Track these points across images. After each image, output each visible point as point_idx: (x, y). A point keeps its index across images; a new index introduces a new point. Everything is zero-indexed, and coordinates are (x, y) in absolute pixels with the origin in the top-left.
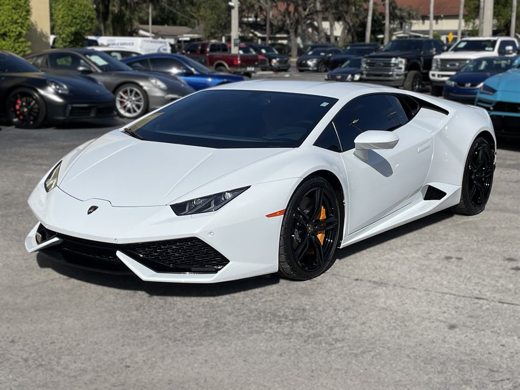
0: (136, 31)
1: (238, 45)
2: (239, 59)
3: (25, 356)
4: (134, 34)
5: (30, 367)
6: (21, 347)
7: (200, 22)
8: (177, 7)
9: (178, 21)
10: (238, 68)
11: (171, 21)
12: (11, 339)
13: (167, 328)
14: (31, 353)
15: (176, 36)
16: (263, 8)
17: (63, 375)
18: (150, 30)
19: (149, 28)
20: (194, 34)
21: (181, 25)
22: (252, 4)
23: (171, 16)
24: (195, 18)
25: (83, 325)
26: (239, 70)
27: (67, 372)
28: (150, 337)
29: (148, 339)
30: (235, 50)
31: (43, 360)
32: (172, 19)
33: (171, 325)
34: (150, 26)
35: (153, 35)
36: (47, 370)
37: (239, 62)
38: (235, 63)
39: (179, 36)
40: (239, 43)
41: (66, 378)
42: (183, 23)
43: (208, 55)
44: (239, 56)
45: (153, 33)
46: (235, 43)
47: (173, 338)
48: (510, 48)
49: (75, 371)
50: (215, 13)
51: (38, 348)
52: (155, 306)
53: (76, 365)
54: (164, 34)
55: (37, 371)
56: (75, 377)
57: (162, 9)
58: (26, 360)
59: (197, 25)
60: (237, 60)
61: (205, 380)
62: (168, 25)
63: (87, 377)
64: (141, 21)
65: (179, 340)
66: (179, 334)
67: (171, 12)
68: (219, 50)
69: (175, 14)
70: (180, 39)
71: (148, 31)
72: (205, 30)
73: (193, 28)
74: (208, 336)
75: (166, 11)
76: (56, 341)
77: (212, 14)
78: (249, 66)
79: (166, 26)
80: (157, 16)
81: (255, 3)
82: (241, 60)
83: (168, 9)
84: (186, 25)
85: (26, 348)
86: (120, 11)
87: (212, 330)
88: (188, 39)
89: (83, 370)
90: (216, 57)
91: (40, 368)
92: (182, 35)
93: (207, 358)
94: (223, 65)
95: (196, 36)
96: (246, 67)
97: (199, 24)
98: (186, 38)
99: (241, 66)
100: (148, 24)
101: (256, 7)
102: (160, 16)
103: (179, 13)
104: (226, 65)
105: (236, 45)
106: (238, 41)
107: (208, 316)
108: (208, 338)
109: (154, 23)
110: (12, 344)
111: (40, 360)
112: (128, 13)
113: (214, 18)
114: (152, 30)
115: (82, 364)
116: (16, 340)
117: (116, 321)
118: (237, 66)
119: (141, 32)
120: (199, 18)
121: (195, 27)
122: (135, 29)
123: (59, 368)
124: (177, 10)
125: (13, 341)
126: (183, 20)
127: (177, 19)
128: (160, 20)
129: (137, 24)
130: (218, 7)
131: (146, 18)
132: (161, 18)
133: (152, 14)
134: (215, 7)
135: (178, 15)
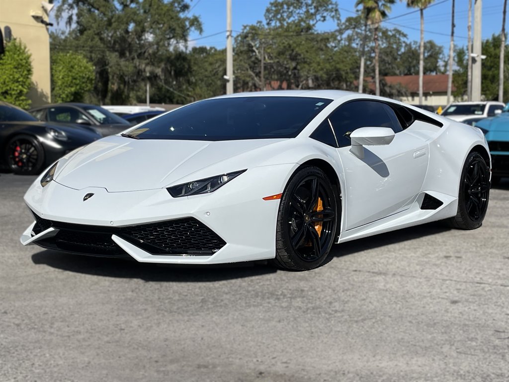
3: (17, 322)
5: (21, 329)
6: (14, 316)
8: (174, 87)
9: (175, 100)
11: (168, 100)
12: (3, 311)
13: (162, 304)
14: (23, 320)
16: (257, 85)
17: (55, 335)
21: (177, 103)
22: (246, 81)
23: (168, 95)
24: (191, 96)
25: (77, 301)
27: (60, 333)
28: (145, 310)
29: (143, 311)
31: (35, 325)
32: (169, 98)
33: (167, 301)
34: (148, 104)
36: (39, 331)
41: (58, 337)
42: (179, 102)
47: (169, 311)
48: (498, 112)
49: (68, 333)
50: (210, 90)
51: (31, 317)
52: (151, 289)
53: (69, 329)
55: (29, 332)
56: (69, 337)
57: (159, 89)
58: (18, 325)
61: (202, 339)
62: (165, 103)
63: (80, 337)
64: (139, 100)
65: (175, 312)
66: (175, 307)
67: (168, 91)
69: (172, 93)
74: (204, 309)
75: (163, 90)
76: (49, 313)
77: (208, 90)
79: (163, 105)
80: (154, 95)
81: (250, 81)
83: (165, 89)
85: (19, 317)
86: (119, 88)
87: (208, 305)
89: (77, 332)
91: (33, 330)
93: (203, 324)
100: (145, 102)
101: (250, 84)
102: (157, 95)
103: (175, 92)
107: (205, 295)
108: (204, 310)
109: (152, 101)
110: (5, 314)
111: (33, 325)
112: (126, 90)
115: (76, 327)
116: (8, 312)
117: (111, 299)
120: (195, 96)
123: (52, 330)
124: (173, 89)
125: (5, 313)
126: (179, 99)
127: (174, 98)
128: (157, 98)
129: (135, 102)
130: (213, 83)
131: (144, 97)
132: (159, 97)
133: (150, 93)
134: (210, 84)
135: (175, 94)
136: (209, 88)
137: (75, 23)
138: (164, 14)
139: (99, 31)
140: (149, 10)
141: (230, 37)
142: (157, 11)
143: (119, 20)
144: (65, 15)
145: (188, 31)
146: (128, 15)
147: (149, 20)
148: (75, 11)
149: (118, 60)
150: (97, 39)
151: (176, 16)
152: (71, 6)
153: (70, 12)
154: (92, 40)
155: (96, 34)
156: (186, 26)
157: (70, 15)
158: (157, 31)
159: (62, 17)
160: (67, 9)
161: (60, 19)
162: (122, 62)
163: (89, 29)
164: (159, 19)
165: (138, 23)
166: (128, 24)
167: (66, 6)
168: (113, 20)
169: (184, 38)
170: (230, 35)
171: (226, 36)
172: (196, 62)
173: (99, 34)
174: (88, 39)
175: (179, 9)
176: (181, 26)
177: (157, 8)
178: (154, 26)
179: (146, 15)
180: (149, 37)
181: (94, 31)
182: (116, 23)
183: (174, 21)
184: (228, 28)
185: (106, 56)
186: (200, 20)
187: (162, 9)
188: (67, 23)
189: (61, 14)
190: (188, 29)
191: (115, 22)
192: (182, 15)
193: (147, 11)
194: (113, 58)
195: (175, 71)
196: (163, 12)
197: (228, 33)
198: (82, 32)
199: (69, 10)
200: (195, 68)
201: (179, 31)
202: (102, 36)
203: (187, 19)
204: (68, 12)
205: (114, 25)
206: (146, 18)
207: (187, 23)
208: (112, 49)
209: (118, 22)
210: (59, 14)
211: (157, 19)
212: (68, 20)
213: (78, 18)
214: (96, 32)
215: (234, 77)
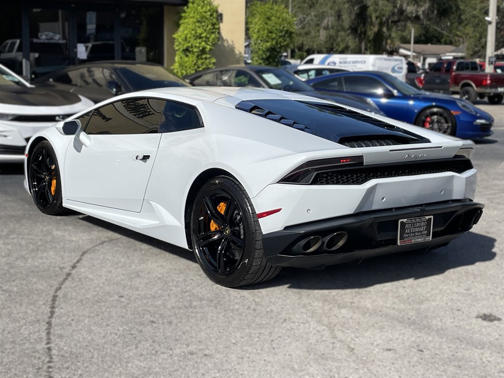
0: (397, 50)
1: (494, 63)
2: (488, 78)
4: (395, 54)
7: (465, 40)
8: (443, 27)
9: (443, 40)
10: (487, 88)
11: (435, 40)
15: (439, 54)
18: (412, 49)
19: (410, 47)
20: (458, 52)
21: (446, 43)
23: (436, 35)
24: (460, 37)
26: (488, 91)
30: (489, 69)
32: (437, 38)
34: (412, 45)
35: (414, 54)
37: (489, 82)
38: (484, 83)
39: (441, 55)
40: (495, 62)
42: (448, 42)
43: (453, 74)
44: (489, 75)
45: (414, 52)
46: (489, 61)
50: (477, 31)
54: (427, 53)
57: (426, 29)
59: (461, 43)
60: (486, 80)
62: (432, 44)
64: (404, 40)
67: (436, 31)
68: (467, 68)
69: (439, 33)
70: (443, 58)
71: (409, 50)
72: (468, 49)
73: (457, 46)
75: (431, 30)
77: (474, 31)
78: (501, 87)
79: (429, 45)
80: (420, 36)
82: (490, 79)
83: (433, 29)
84: (451, 43)
86: (380, 30)
88: (451, 58)
90: (462, 76)
92: (445, 53)
94: (470, 85)
95: (460, 54)
96: (496, 87)
97: (463, 43)
98: (449, 56)
99: (491, 86)
100: (409, 42)
102: (424, 35)
103: (444, 32)
104: (473, 85)
105: (491, 63)
106: (494, 59)
109: (415, 43)
113: (476, 36)
114: (414, 48)
118: (486, 86)
119: (402, 51)
120: (464, 36)
121: (459, 45)
122: (396, 49)
124: (441, 29)
126: (448, 39)
127: (442, 38)
128: (423, 38)
130: (481, 24)
131: (409, 37)
132: (425, 37)
133: (415, 33)
134: (478, 25)
135: (443, 34)
136: (477, 29)
195: (438, 10)
200: (462, 6)
215: (497, 18)
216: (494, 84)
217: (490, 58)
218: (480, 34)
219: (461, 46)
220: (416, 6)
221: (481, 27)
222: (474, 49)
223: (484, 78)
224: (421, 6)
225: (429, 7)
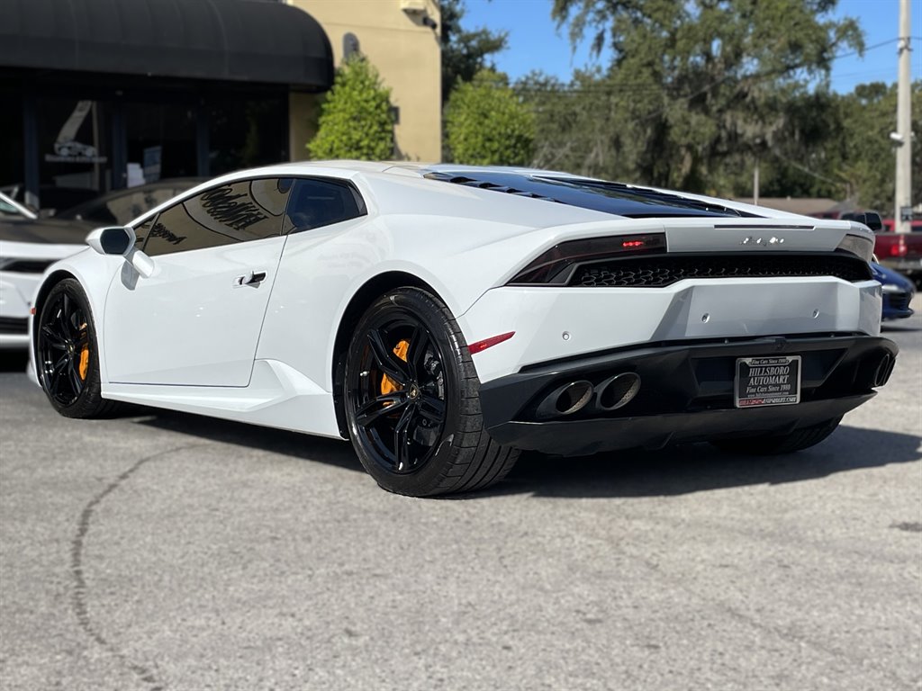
1: (911, 221)
2: (902, 242)
7: (855, 187)
8: (812, 164)
9: (814, 190)
10: (899, 261)
11: (799, 191)
21: (819, 196)
23: (800, 180)
24: (844, 181)
26: (902, 265)
30: (902, 228)
32: (801, 186)
34: (756, 199)
37: (902, 249)
38: (894, 252)
40: (912, 216)
42: (823, 192)
44: (902, 237)
46: (902, 215)
50: (877, 169)
57: (783, 173)
59: (848, 194)
60: (897, 245)
62: (793, 196)
64: (740, 191)
67: (800, 173)
69: (807, 176)
73: (840, 200)
75: (791, 171)
77: (871, 168)
79: (789, 199)
80: (771, 183)
82: (905, 244)
83: (795, 168)
84: (829, 195)
96: (917, 259)
97: (852, 193)
99: (907, 257)
100: (751, 195)
102: (779, 181)
103: (816, 175)
105: (905, 220)
106: (910, 211)
109: (763, 194)
113: (874, 176)
118: (897, 257)
120: (853, 181)
121: (845, 198)
124: (810, 169)
126: (824, 188)
127: (811, 186)
128: (776, 187)
129: (731, 195)
130: (883, 155)
131: (749, 186)
132: (781, 185)
133: (760, 177)
134: (877, 155)
135: (814, 178)
136: (876, 164)
137: (610, 47)
138: (782, 17)
139: (650, 58)
140: (752, 13)
141: (905, 52)
142: (767, 12)
143: (691, 35)
144: (590, 33)
145: (834, 48)
146: (708, 23)
147: (751, 30)
148: (609, 24)
149: (686, 113)
150: (646, 72)
151: (808, 21)
152: (602, 16)
153: (601, 27)
154: (636, 78)
155: (644, 66)
156: (829, 39)
157: (599, 31)
158: (766, 51)
159: (583, 37)
160: (595, 20)
161: (578, 41)
162: (694, 118)
163: (633, 56)
164: (769, 28)
165: (728, 38)
166: (707, 41)
167: (590, 16)
168: (679, 35)
169: (823, 62)
170: (906, 47)
171: (898, 50)
172: (849, 111)
173: (650, 64)
174: (630, 75)
175: (815, 7)
176: (814, 37)
177: (767, 8)
178: (761, 42)
179: (745, 22)
180: (750, 66)
181: (641, 59)
182: (684, 41)
183: (802, 29)
184: (902, 34)
185: (663, 106)
186: (862, 27)
187: (777, 8)
188: (593, 48)
189: (581, 30)
190: (834, 44)
191: (681, 39)
192: (821, 19)
193: (748, 14)
194: (675, 111)
195: (802, 132)
196: (779, 14)
197: (901, 44)
198: (619, 63)
199: (599, 22)
200: (847, 123)
201: (810, 48)
202: (657, 68)
203: (831, 25)
204: (597, 27)
205: (680, 44)
206: (745, 29)
207: (832, 34)
208: (675, 91)
209: (688, 38)
210: (577, 30)
211: (766, 29)
212: (596, 42)
213: (614, 35)
214: (645, 61)
215: (913, 134)
216: (913, 252)
217: (902, 208)
218: (881, 173)
219: (848, 200)
220: (760, 123)
221: (883, 160)
222: (872, 202)
223: (893, 242)
224: (771, 124)
225: (785, 125)
